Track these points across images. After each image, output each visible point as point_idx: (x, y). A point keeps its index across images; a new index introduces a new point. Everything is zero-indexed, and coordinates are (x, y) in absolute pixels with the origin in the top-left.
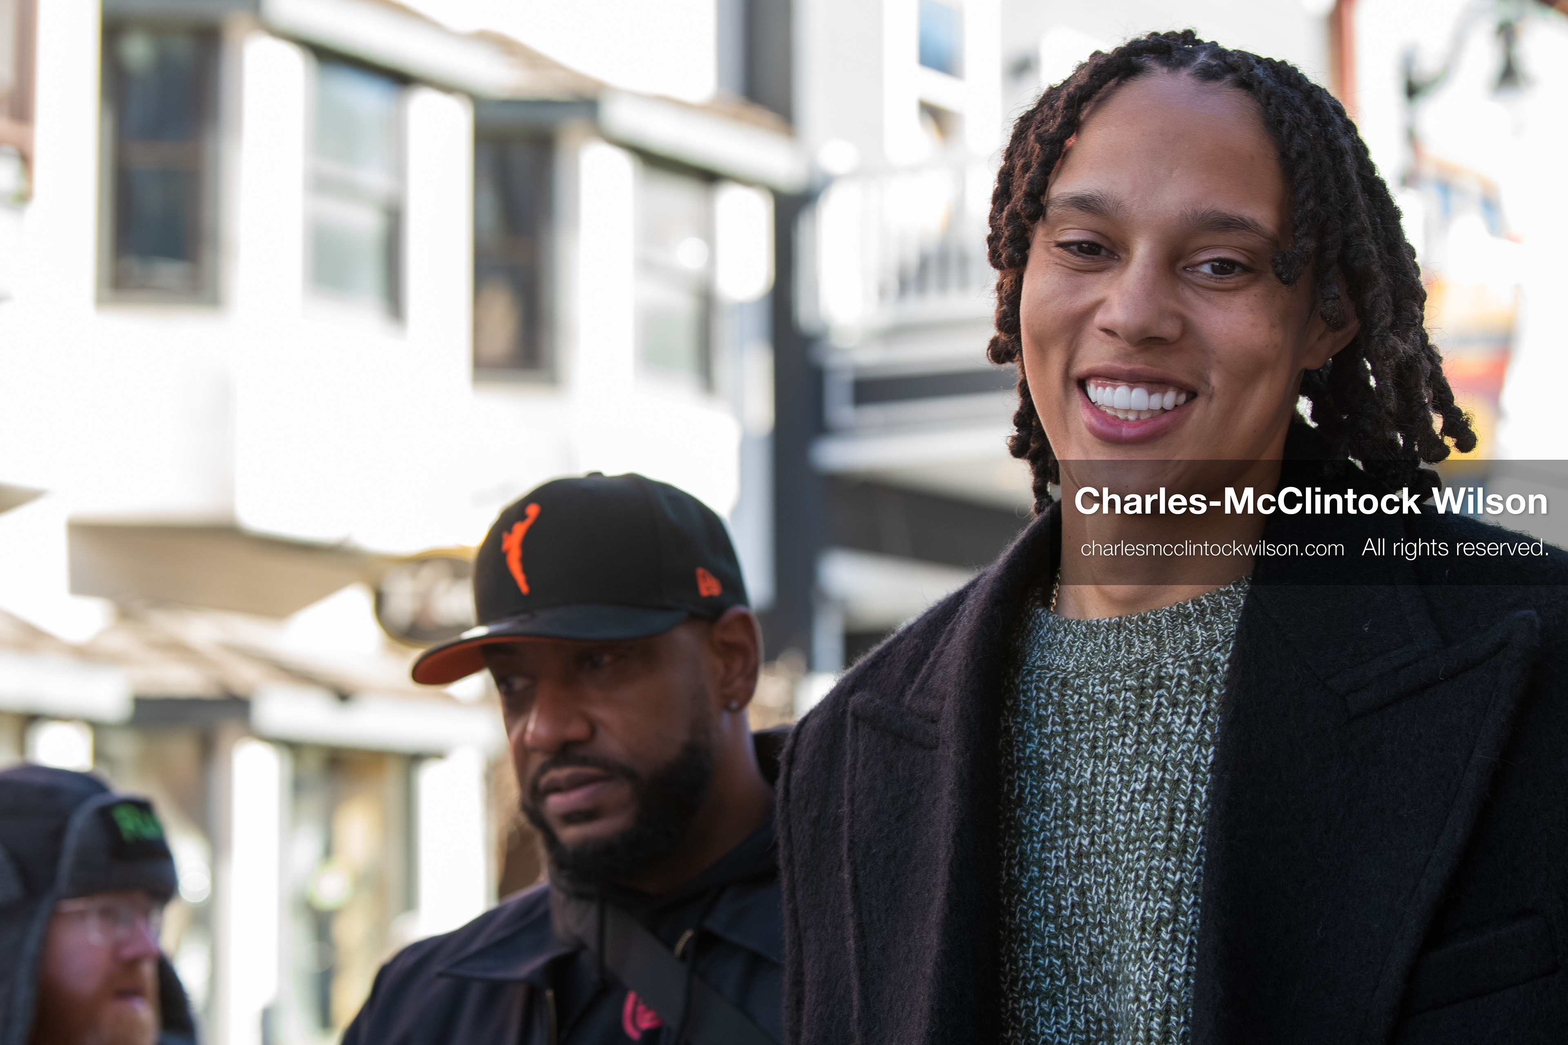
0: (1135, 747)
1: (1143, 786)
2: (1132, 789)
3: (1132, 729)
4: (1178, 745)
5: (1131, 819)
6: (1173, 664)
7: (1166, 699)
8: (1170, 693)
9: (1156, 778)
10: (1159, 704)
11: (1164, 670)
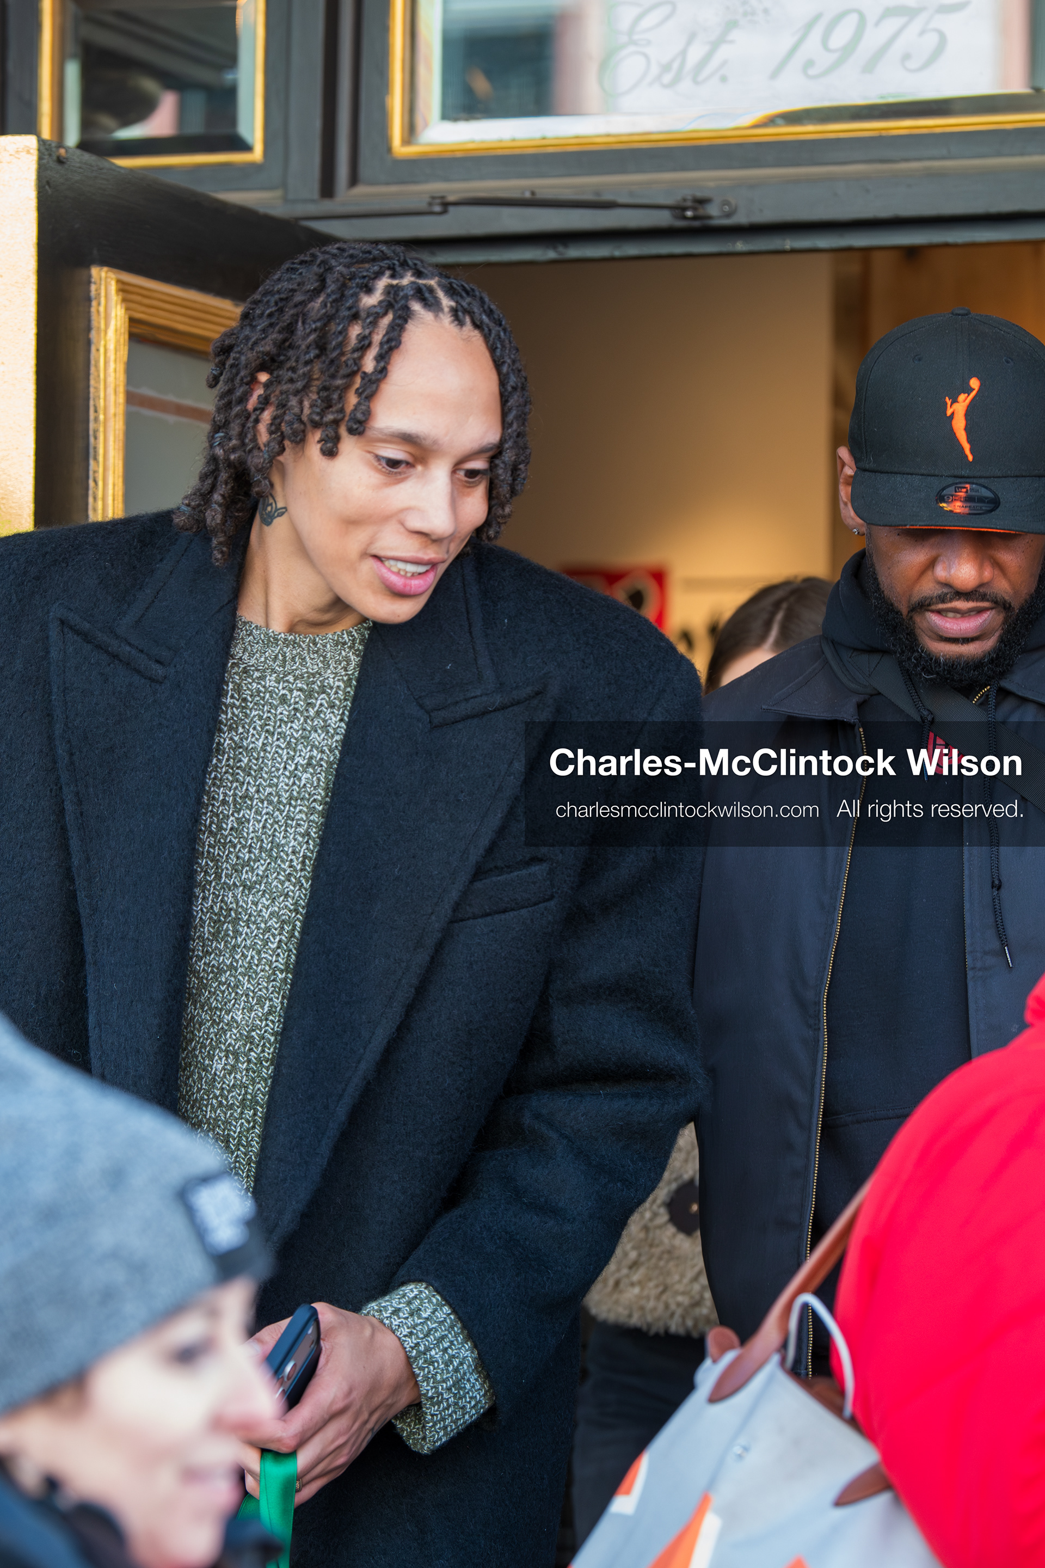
0: (300, 732)
1: (306, 761)
2: (295, 762)
3: (299, 721)
4: (333, 736)
5: (294, 784)
6: (334, 678)
7: (327, 702)
8: (330, 698)
9: (316, 758)
10: (321, 705)
11: (327, 681)
